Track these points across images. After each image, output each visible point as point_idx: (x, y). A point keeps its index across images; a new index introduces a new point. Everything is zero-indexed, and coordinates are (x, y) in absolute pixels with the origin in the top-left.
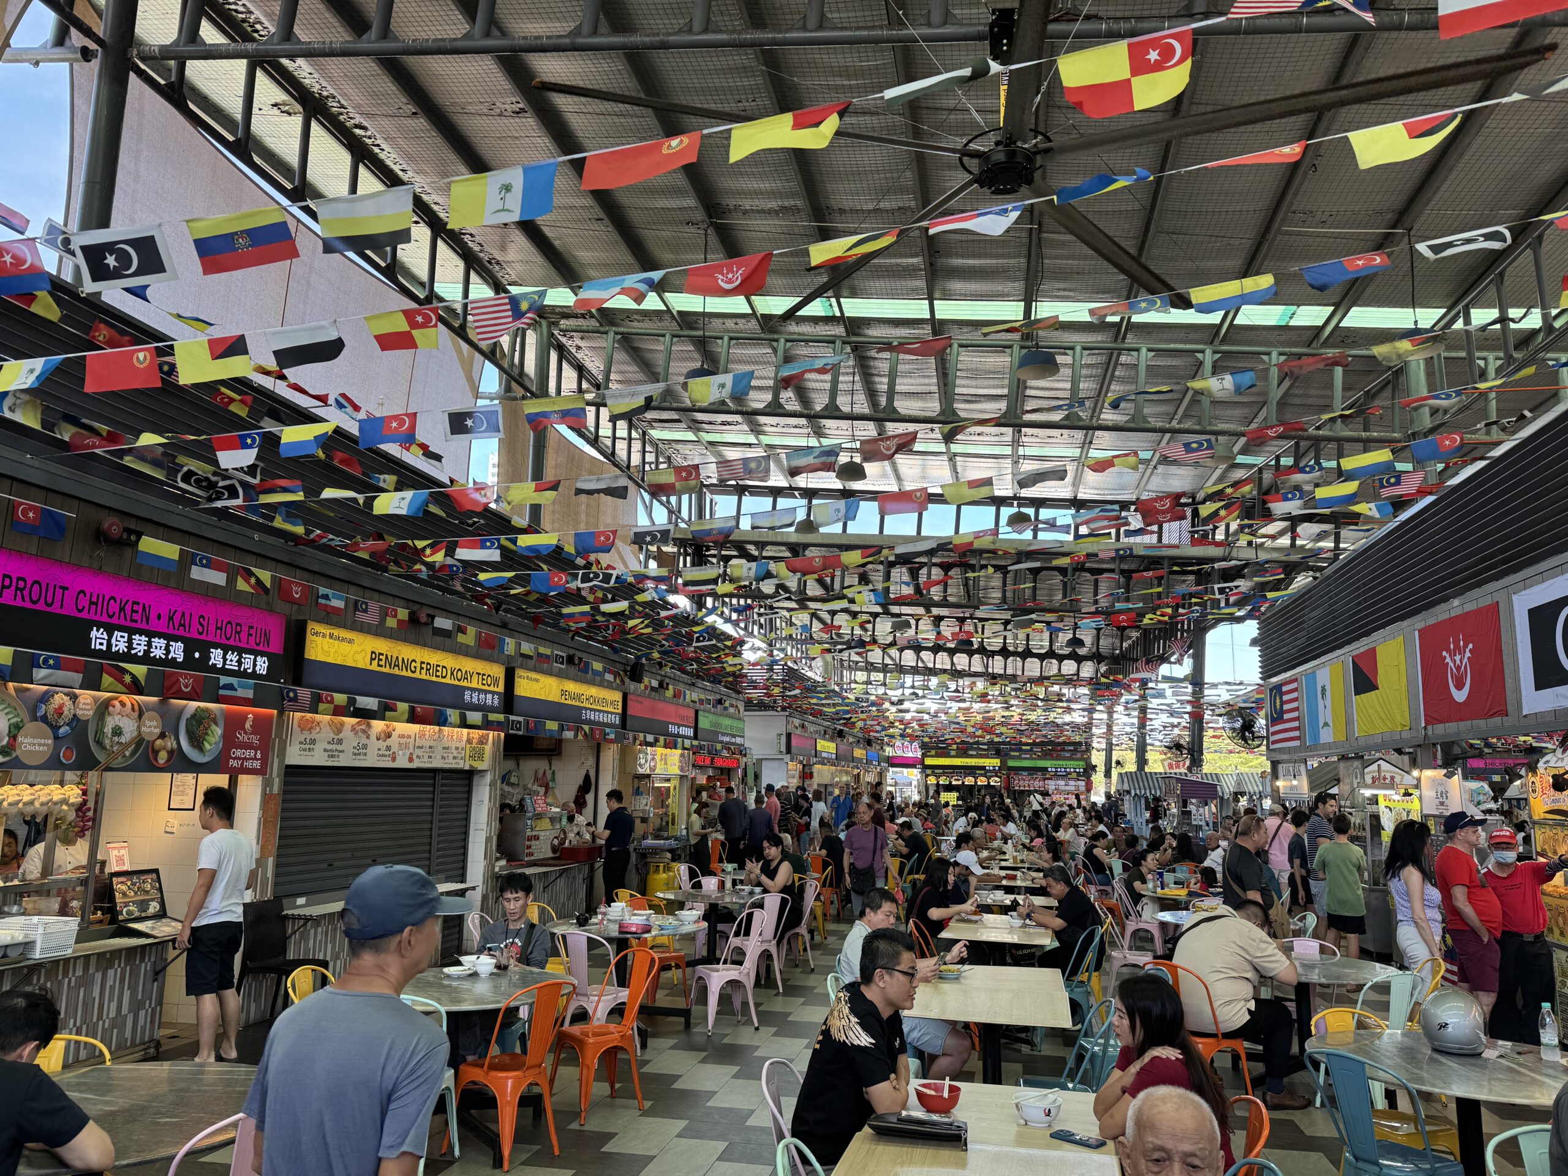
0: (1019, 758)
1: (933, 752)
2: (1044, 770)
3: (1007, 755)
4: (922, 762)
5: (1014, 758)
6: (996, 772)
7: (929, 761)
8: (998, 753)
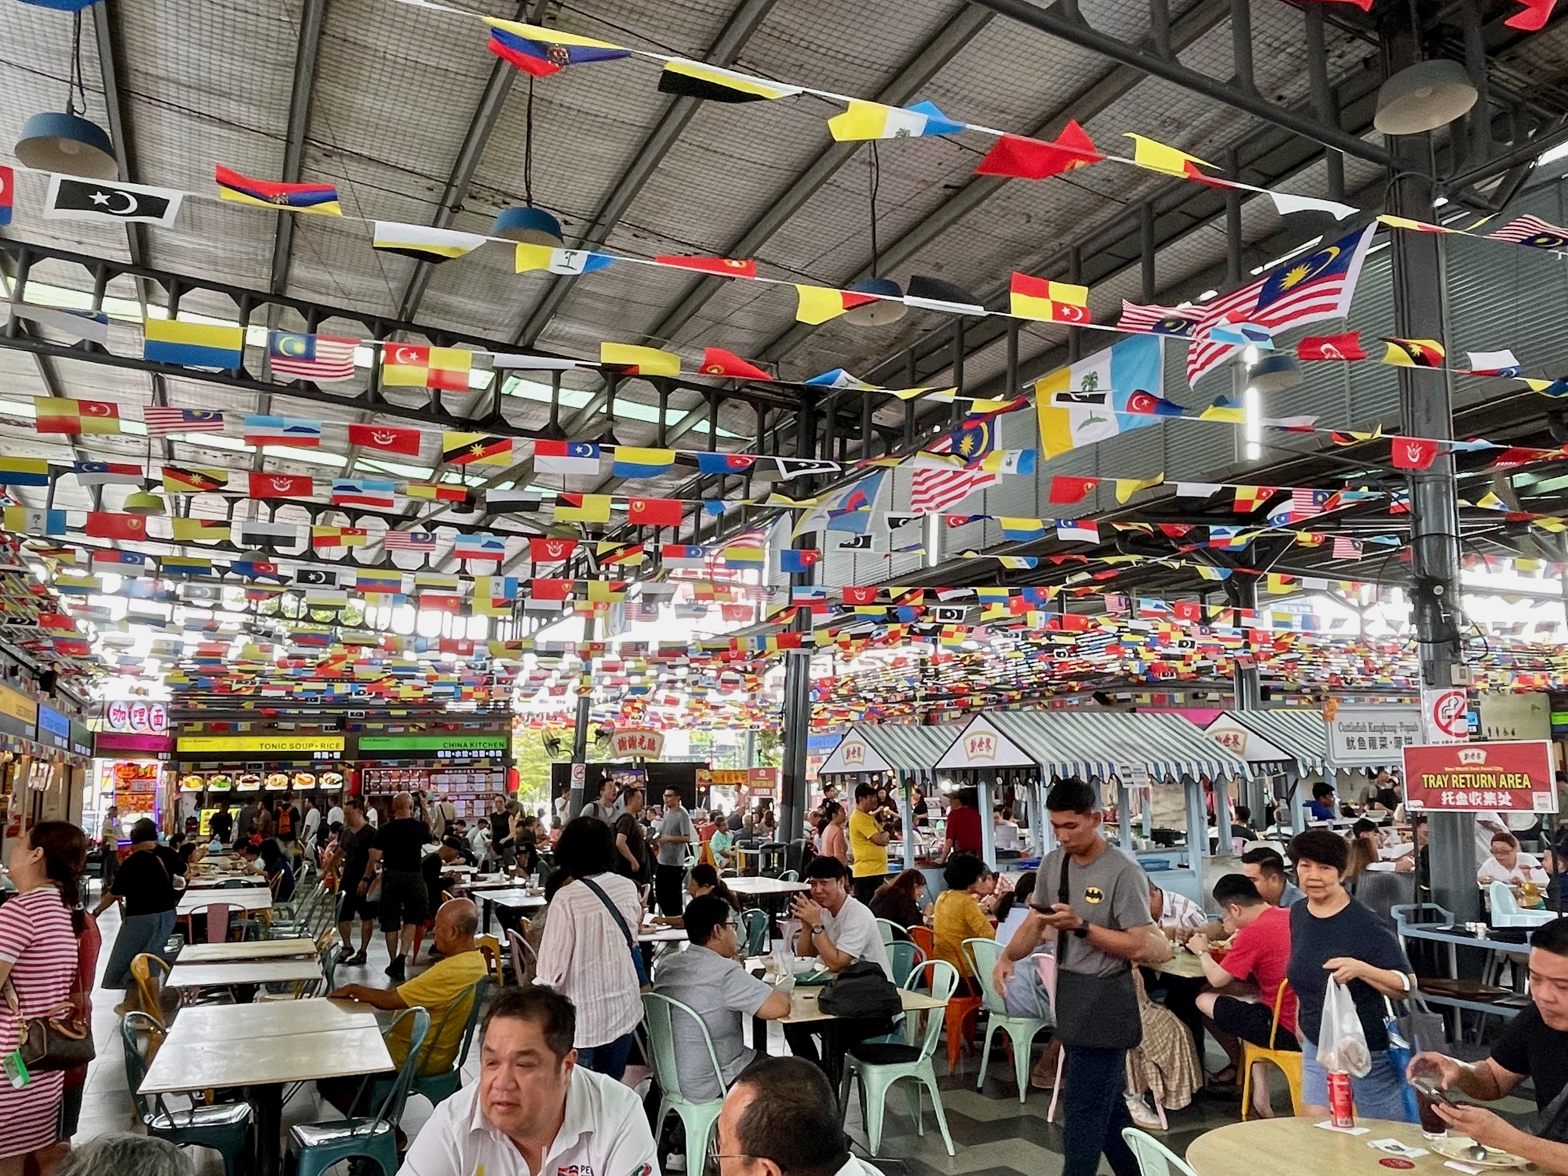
0: (383, 733)
1: (199, 726)
2: (431, 755)
3: (357, 728)
4: (172, 745)
5: (372, 733)
6: (332, 765)
7: (186, 745)
8: (342, 725)
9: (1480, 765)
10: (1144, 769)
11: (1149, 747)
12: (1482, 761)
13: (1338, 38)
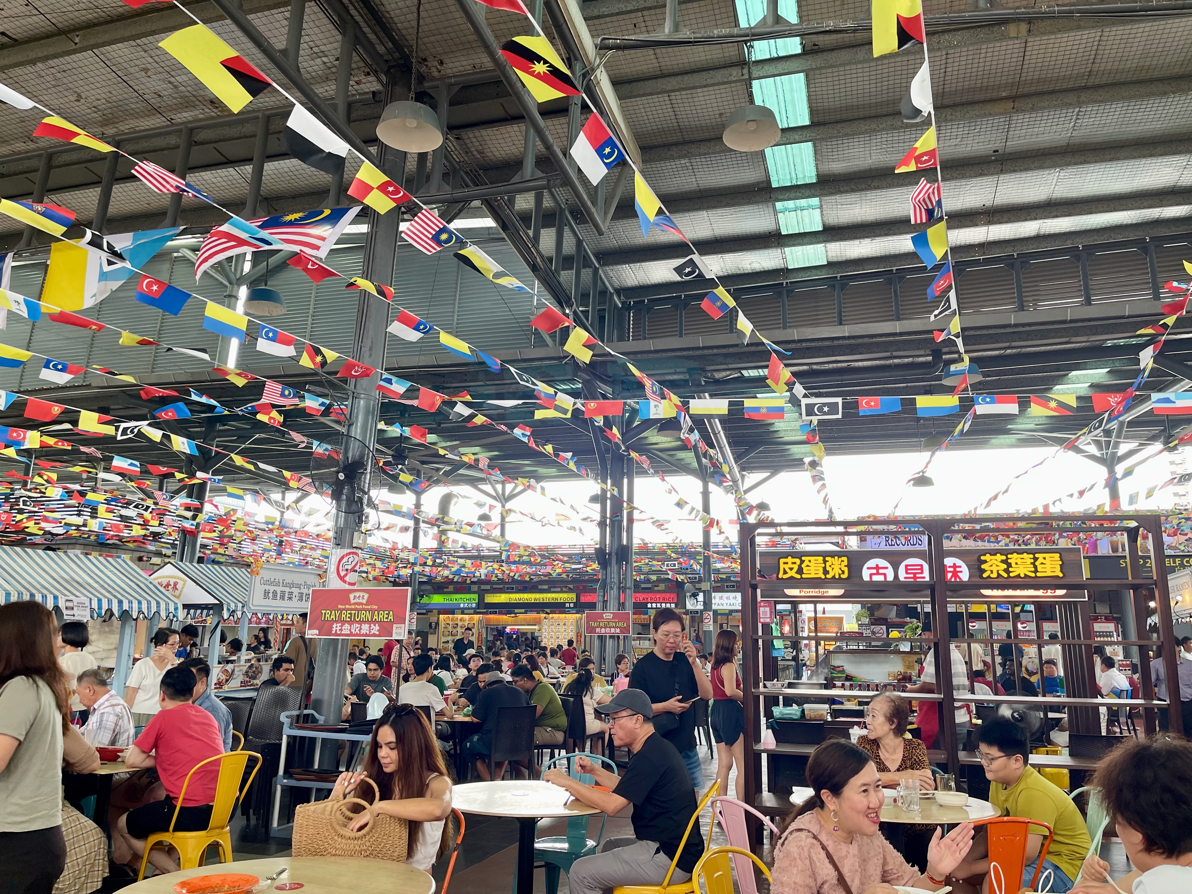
9: (362, 604)
10: (88, 604)
11: (96, 585)
12: (364, 601)
13: (359, 68)
